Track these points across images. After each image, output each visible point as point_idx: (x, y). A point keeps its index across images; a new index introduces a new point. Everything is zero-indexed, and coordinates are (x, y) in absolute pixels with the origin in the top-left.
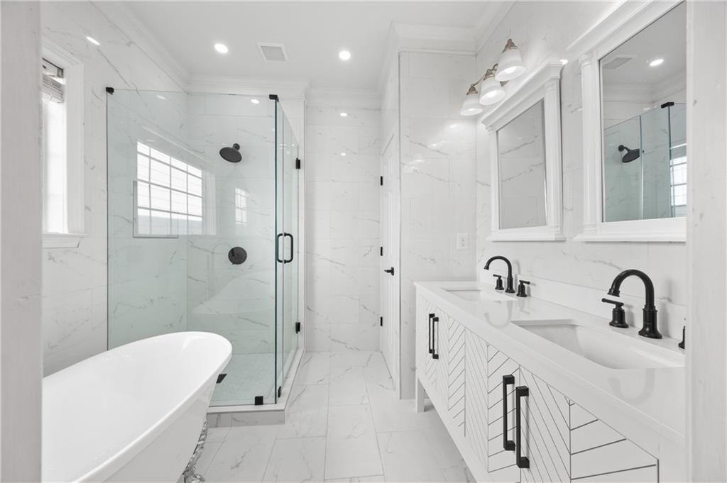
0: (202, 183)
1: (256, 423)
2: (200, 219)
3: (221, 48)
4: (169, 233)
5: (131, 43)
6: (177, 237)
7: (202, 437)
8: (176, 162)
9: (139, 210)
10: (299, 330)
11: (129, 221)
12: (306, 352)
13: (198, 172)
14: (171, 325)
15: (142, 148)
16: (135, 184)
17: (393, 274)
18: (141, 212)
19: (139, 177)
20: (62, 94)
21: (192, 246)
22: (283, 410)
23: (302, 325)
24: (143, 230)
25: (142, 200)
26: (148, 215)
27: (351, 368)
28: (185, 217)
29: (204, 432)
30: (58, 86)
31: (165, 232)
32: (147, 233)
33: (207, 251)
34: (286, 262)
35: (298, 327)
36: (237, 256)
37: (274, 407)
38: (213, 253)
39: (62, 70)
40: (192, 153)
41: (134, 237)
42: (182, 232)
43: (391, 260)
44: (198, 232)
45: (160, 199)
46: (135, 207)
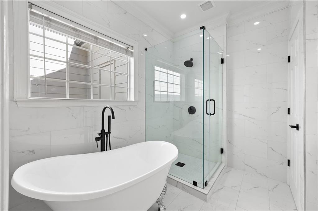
0: (180, 79)
1: (193, 194)
2: (179, 94)
3: (183, 16)
4: (167, 100)
5: (153, 30)
6: (169, 102)
7: (165, 190)
8: (170, 72)
9: (155, 92)
10: (223, 153)
11: (152, 96)
12: (228, 166)
13: (178, 75)
14: (167, 137)
15: (156, 68)
16: (154, 82)
17: (298, 130)
18: (156, 93)
19: (155, 79)
20: (133, 55)
21: (175, 106)
22: (207, 195)
23: (224, 150)
24: (156, 99)
25: (157, 87)
26: (159, 93)
27: (258, 188)
28: (173, 94)
29: (165, 188)
30: (132, 53)
31: (165, 100)
32: (159, 100)
33: (180, 108)
34: (211, 114)
35: (222, 151)
36: (192, 110)
37: (201, 190)
38: (182, 109)
39: (133, 47)
40: (175, 67)
41: (154, 102)
42: (171, 100)
43: (296, 118)
44: (178, 100)
45: (164, 87)
46: (154, 91)
